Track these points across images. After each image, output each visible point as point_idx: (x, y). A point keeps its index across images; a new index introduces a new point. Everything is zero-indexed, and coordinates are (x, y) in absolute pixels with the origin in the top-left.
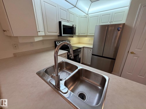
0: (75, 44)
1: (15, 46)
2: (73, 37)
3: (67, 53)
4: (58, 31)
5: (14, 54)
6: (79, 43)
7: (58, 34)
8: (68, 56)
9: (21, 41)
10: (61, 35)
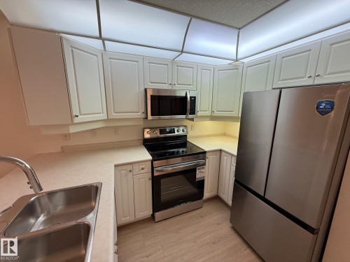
3: (152, 161)
5: (62, 148)
8: (152, 168)
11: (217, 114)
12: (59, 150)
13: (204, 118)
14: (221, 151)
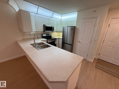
0: (56, 36)
1: (23, 36)
2: (53, 32)
3: (47, 40)
4: (43, 29)
5: (23, 39)
6: (59, 36)
7: (43, 30)
8: (47, 41)
9: (26, 33)
10: (44, 31)
11: (58, 31)
12: (22, 39)
13: (55, 32)
14: (59, 38)
